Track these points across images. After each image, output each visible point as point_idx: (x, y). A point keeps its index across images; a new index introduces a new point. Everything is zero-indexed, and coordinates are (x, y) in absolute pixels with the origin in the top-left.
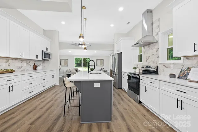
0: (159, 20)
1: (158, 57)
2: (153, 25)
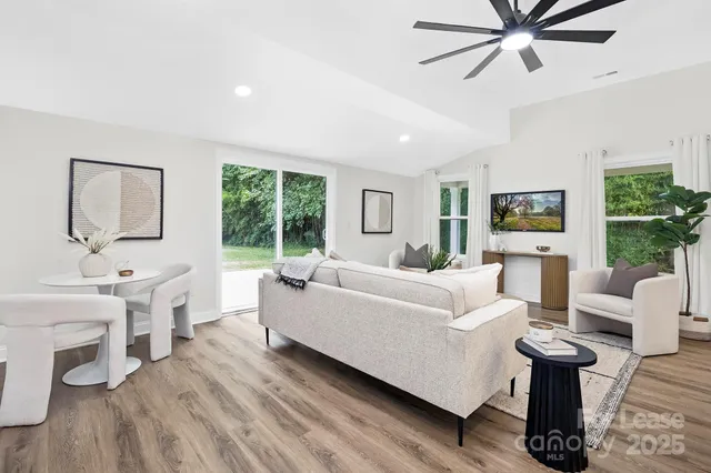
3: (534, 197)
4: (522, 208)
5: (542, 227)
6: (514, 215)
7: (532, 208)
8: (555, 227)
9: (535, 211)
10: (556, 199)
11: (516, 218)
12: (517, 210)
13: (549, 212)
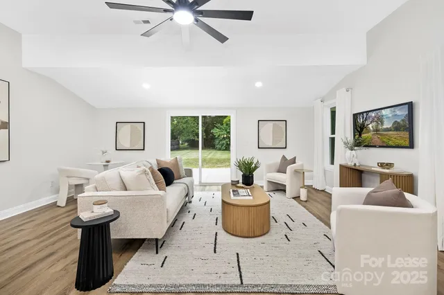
3: (384, 112)
4: (374, 124)
5: (391, 143)
6: (369, 131)
7: (382, 124)
8: (402, 142)
9: (385, 127)
10: (403, 112)
11: (370, 135)
12: (370, 126)
13: (397, 127)
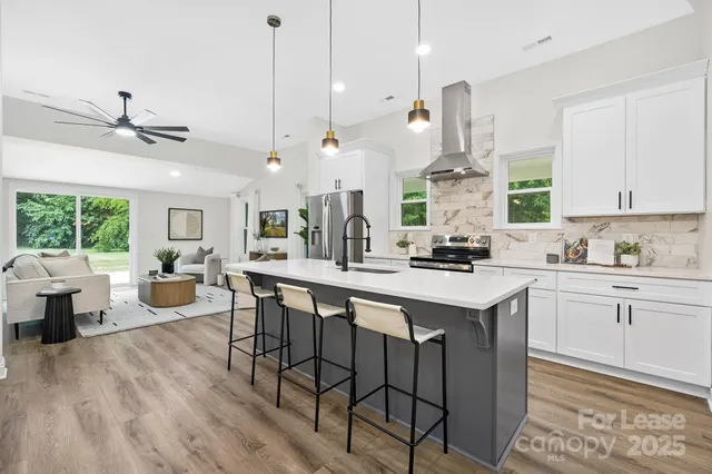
0: (493, 120)
1: (491, 214)
2: (473, 129)
3: (277, 213)
4: (272, 221)
6: (269, 226)
8: (282, 234)
9: (277, 223)
11: (270, 229)
12: (269, 222)
13: (281, 224)
